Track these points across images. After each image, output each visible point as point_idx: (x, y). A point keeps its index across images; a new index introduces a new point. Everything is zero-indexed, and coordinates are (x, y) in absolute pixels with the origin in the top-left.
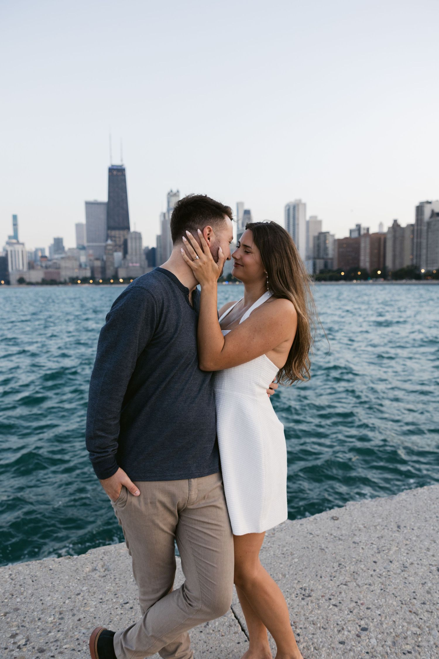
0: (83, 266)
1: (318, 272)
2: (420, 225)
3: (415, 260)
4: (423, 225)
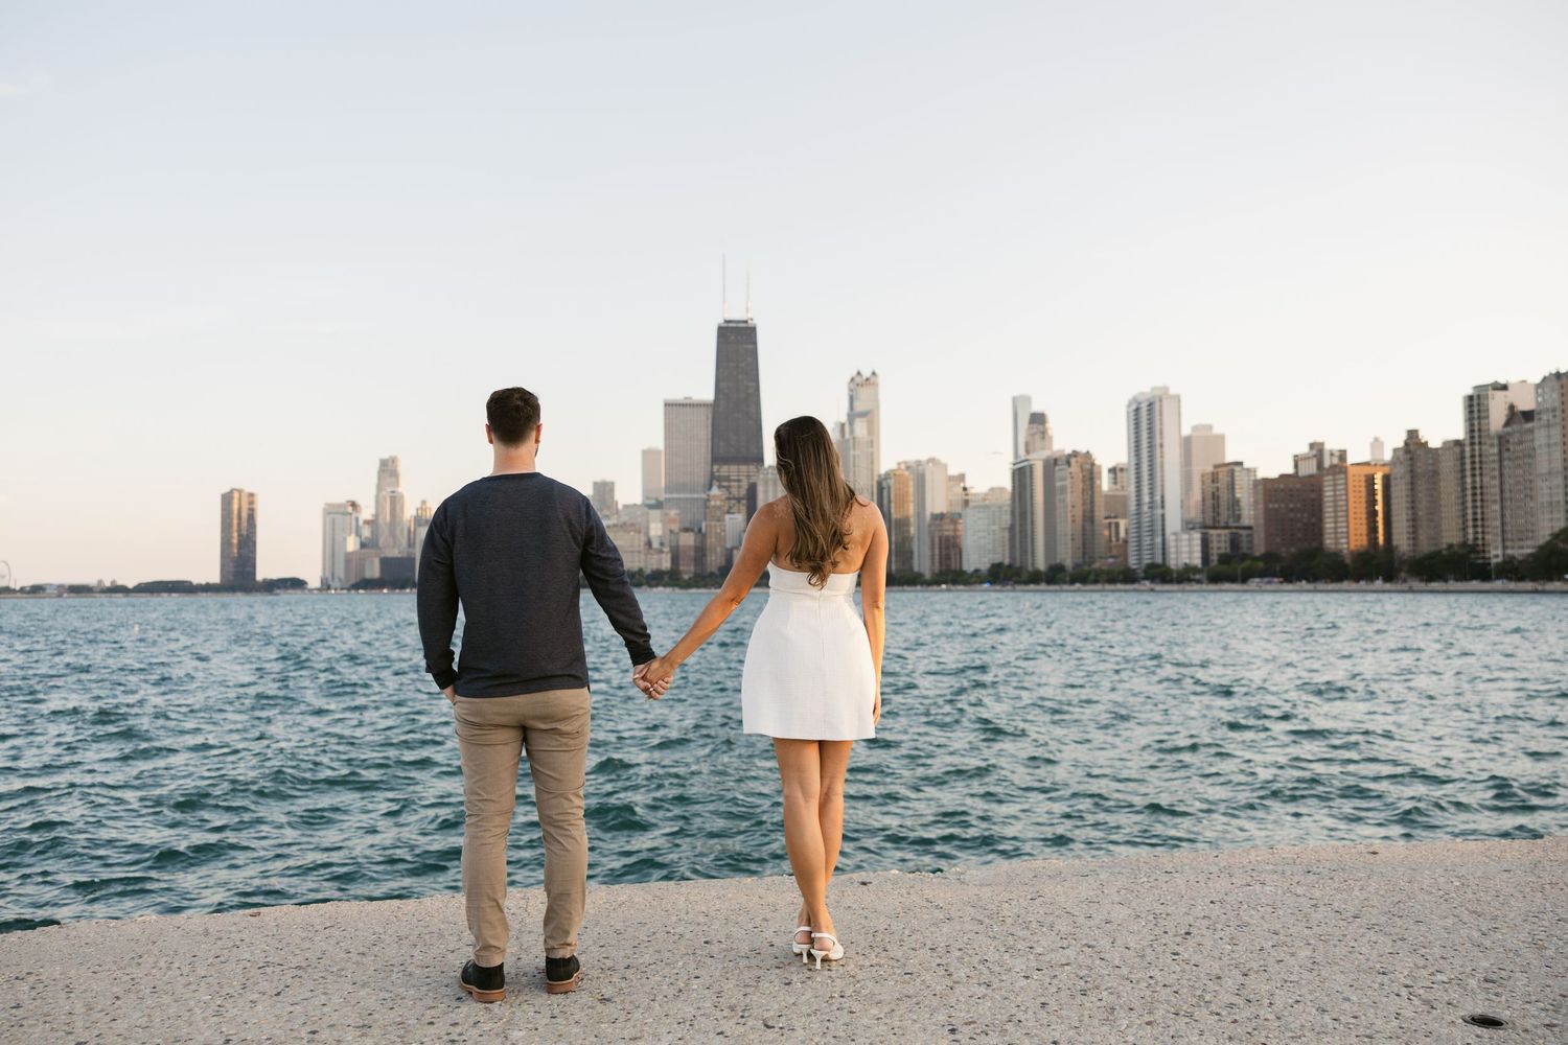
0: (655, 545)
1: (1214, 559)
2: (1480, 443)
3: (1470, 530)
4: (1489, 442)
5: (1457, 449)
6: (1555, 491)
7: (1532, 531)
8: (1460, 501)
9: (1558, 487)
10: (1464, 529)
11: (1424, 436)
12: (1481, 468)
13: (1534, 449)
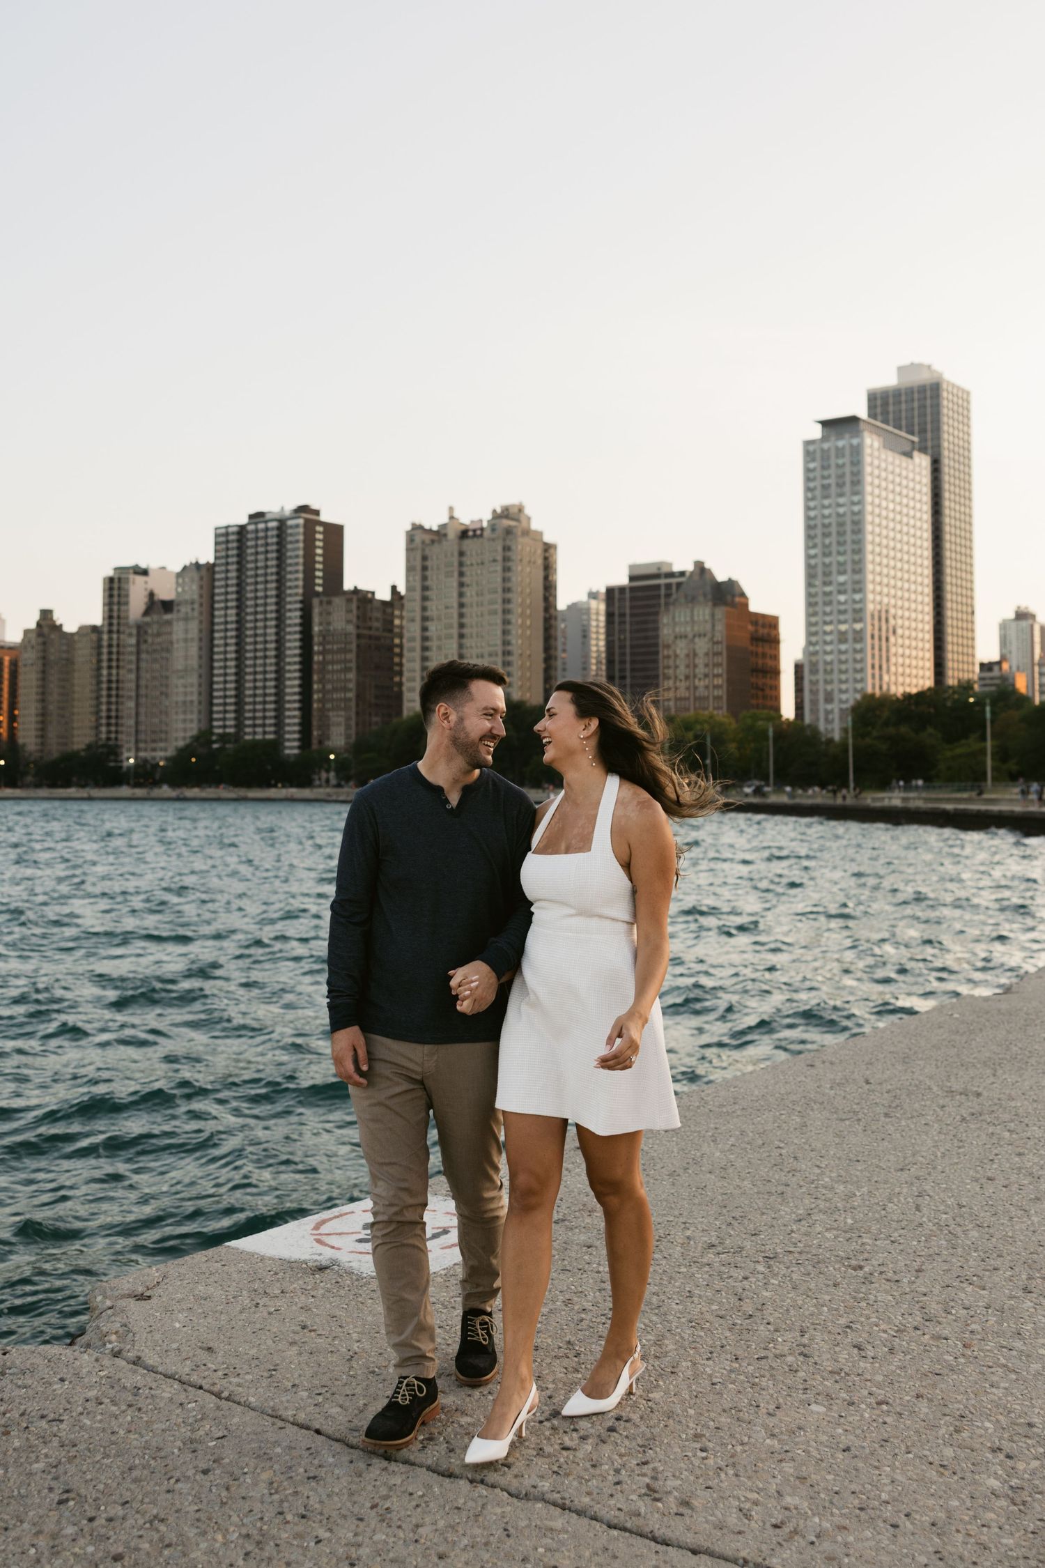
2: (118, 632)
3: (104, 729)
4: (127, 631)
5: (94, 637)
6: (189, 689)
7: (166, 732)
8: (94, 695)
9: (192, 685)
10: (97, 727)
11: (59, 618)
12: (118, 660)
13: (171, 643)
